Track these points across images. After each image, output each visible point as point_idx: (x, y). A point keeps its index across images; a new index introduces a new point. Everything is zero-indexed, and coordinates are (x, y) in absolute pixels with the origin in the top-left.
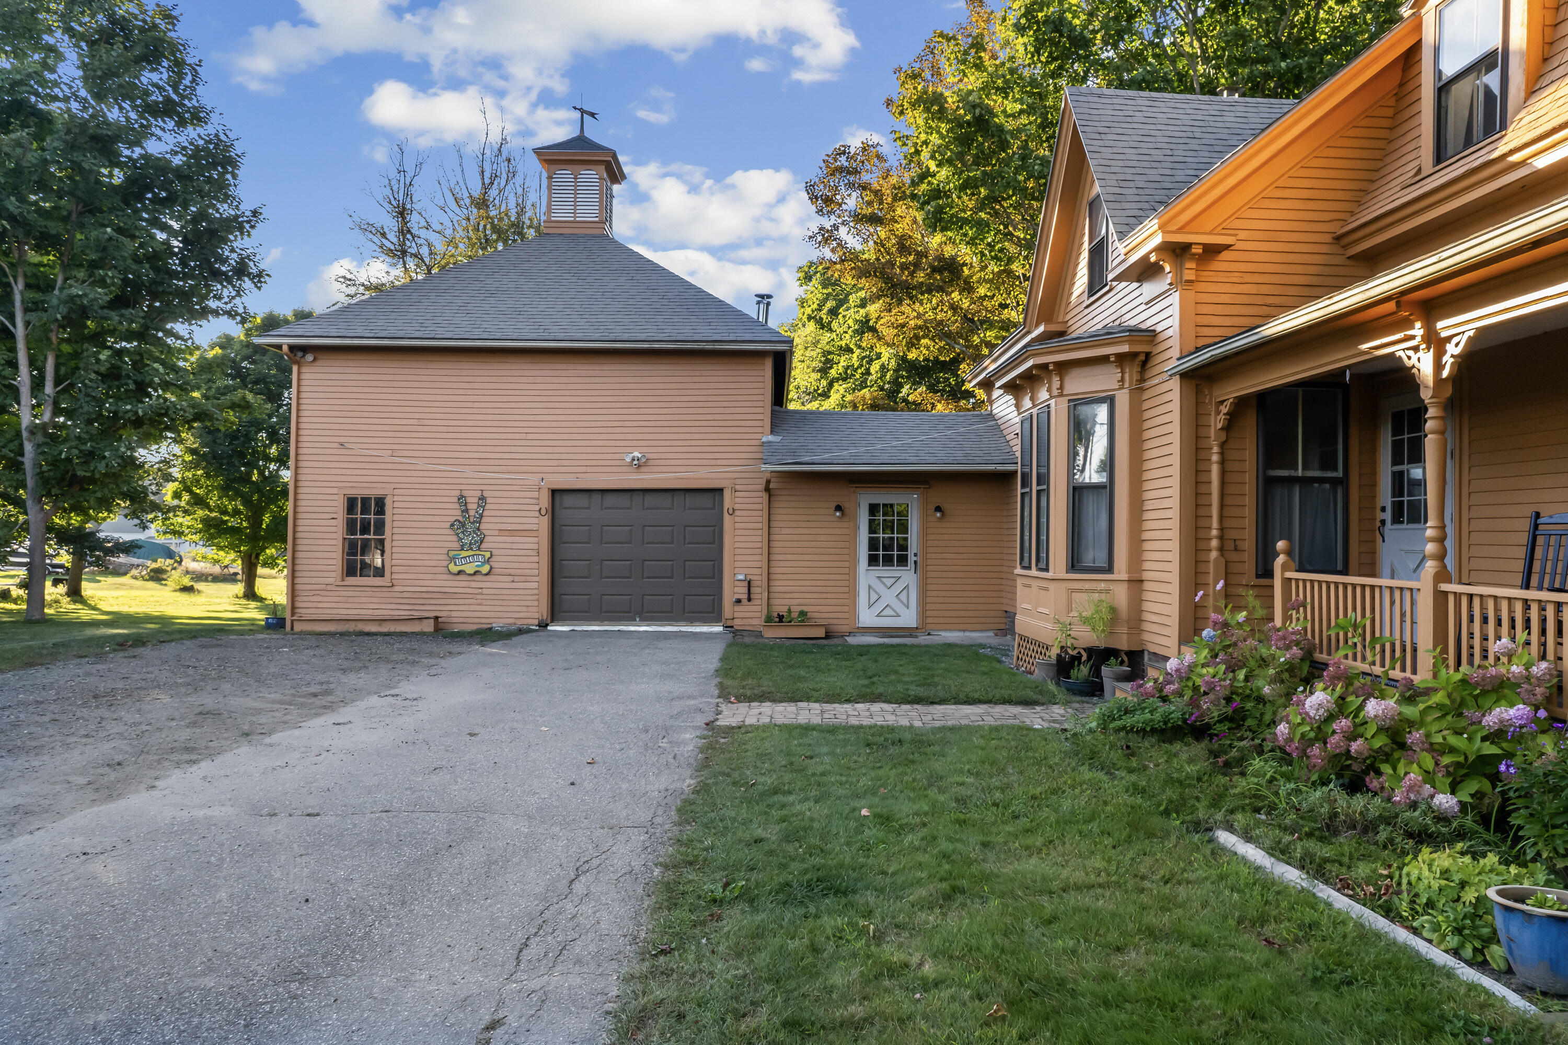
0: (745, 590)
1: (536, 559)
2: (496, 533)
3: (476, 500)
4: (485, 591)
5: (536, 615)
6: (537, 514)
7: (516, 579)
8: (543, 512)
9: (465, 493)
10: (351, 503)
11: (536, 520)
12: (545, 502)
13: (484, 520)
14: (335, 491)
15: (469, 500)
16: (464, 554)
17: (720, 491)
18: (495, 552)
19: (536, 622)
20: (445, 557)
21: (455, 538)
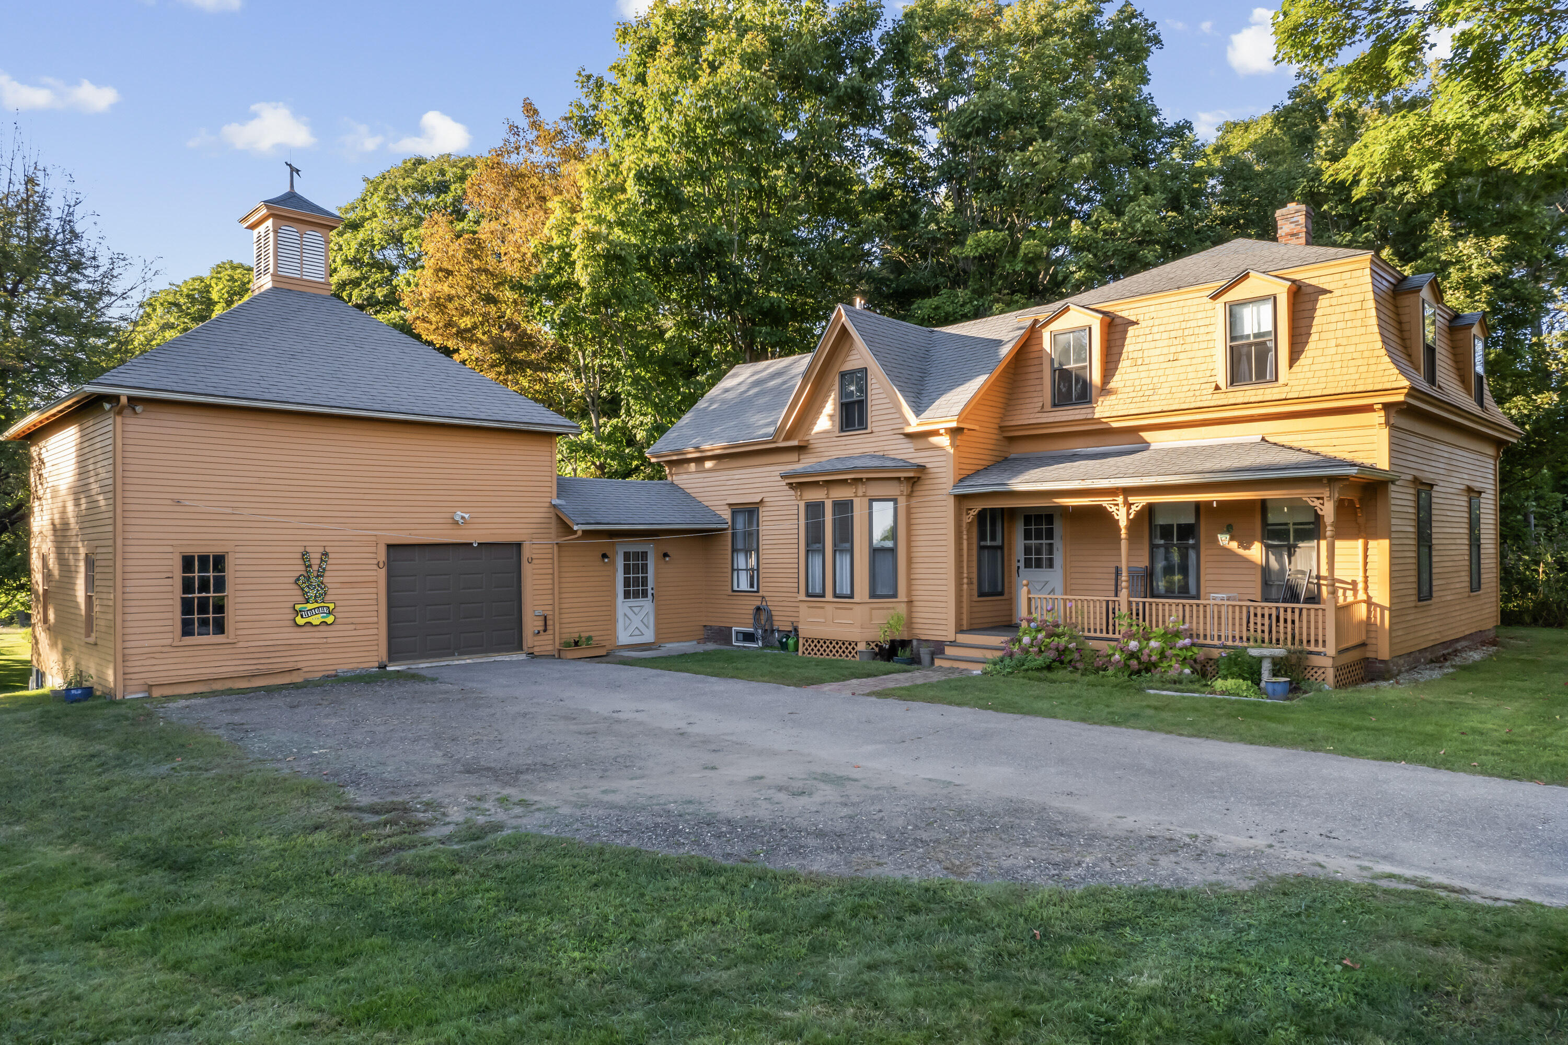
0: (542, 623)
1: (375, 608)
2: (338, 585)
3: (319, 556)
4: (329, 640)
5: (376, 659)
6: (375, 567)
7: (358, 627)
8: (381, 565)
9: (308, 549)
10: (187, 562)
11: (374, 573)
12: (382, 556)
13: (327, 574)
14: (170, 549)
15: (312, 556)
16: (309, 606)
17: (519, 545)
18: (338, 603)
19: (377, 664)
20: (291, 611)
21: (299, 592)
